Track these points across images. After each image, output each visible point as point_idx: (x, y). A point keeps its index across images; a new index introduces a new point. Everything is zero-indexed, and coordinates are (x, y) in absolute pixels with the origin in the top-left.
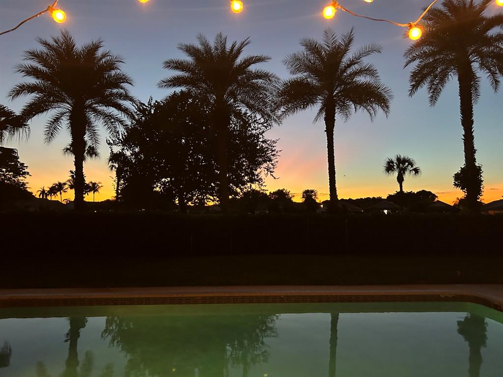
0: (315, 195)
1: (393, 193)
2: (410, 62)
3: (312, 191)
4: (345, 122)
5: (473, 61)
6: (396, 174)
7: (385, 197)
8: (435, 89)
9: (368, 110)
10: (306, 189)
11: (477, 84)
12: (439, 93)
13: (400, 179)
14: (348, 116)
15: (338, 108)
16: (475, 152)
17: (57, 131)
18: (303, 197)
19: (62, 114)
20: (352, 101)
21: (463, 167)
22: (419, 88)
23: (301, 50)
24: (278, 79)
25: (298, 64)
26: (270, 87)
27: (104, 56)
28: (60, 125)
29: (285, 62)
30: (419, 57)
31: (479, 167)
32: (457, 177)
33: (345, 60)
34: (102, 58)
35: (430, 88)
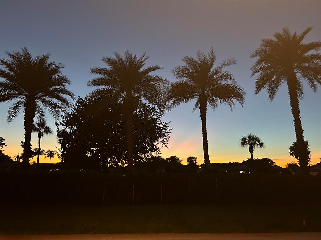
0: (196, 160)
1: (246, 159)
2: (255, 73)
3: (194, 158)
4: (213, 111)
5: (297, 73)
6: (248, 147)
7: (241, 162)
8: (272, 90)
9: (229, 103)
10: (190, 156)
11: (301, 87)
12: (275, 92)
13: (251, 151)
14: (216, 106)
15: (209, 102)
16: (303, 132)
17: (16, 114)
18: (187, 162)
19: (20, 103)
20: (218, 97)
21: (295, 142)
22: (261, 89)
23: (183, 64)
24: (168, 82)
25: (181, 72)
26: (163, 87)
27: (51, 64)
28: (19, 111)
29: (173, 71)
30: (261, 69)
31: (306, 142)
32: (291, 148)
33: (212, 70)
34: (49, 66)
35: (269, 90)
